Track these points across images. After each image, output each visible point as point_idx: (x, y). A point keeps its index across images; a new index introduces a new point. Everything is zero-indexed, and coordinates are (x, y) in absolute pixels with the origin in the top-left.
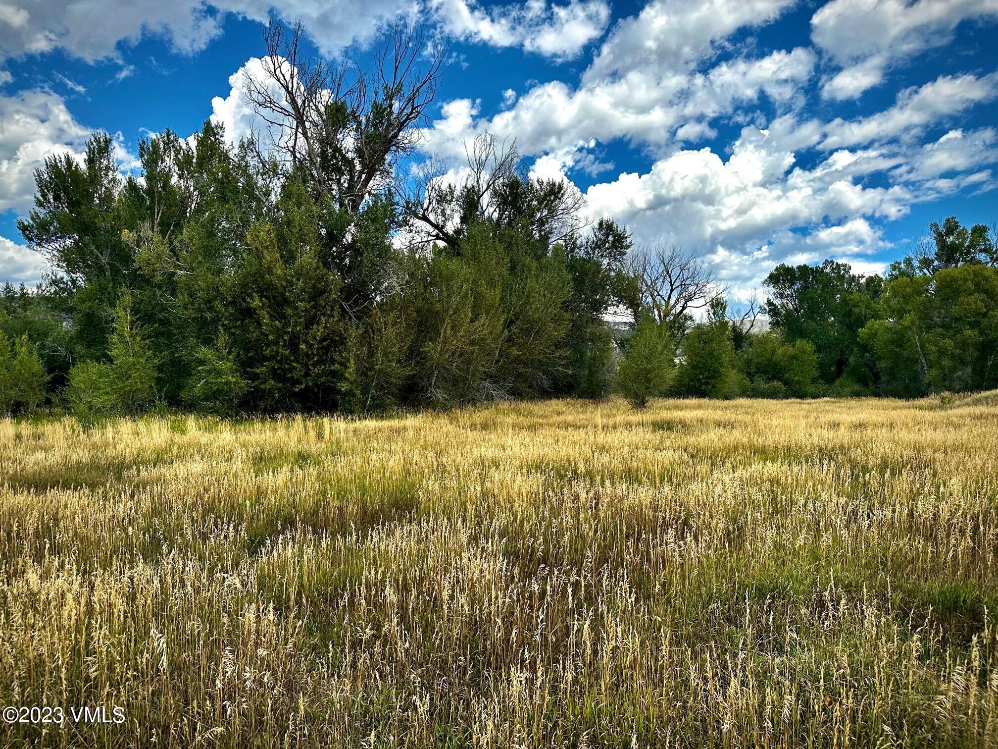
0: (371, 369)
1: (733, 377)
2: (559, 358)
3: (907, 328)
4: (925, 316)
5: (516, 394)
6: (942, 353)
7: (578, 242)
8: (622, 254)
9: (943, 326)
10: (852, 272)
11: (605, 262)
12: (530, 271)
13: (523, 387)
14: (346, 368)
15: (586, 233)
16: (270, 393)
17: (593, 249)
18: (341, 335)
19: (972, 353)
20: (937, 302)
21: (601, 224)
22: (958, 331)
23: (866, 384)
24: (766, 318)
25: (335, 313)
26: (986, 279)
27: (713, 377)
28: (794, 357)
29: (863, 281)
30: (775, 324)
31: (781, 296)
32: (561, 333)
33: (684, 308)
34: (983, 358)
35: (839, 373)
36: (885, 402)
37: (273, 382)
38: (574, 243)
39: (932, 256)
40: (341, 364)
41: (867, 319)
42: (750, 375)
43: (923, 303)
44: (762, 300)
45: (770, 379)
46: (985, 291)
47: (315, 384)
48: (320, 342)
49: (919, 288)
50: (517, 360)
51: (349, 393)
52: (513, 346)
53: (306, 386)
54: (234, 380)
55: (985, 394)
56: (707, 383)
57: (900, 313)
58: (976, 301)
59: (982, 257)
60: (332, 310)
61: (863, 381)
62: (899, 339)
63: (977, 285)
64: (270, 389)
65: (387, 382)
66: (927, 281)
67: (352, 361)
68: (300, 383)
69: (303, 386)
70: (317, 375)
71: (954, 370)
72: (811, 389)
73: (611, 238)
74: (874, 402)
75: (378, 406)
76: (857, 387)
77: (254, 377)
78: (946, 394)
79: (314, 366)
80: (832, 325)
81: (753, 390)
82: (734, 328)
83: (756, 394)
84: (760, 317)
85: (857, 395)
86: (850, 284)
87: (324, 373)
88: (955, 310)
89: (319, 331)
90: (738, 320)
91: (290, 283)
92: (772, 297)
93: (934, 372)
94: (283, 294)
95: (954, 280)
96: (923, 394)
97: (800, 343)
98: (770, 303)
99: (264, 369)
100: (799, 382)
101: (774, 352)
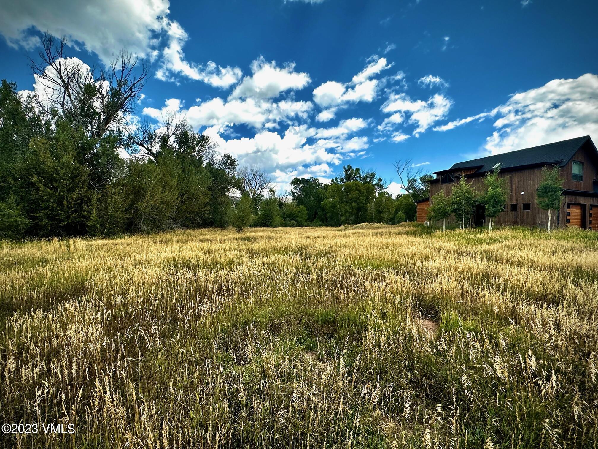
0: (106, 215)
1: (278, 219)
2: (206, 210)
3: (335, 202)
4: (341, 198)
5: (185, 226)
6: (346, 211)
7: (215, 162)
8: (234, 168)
9: (347, 202)
10: (319, 182)
11: (227, 171)
12: (192, 172)
13: (188, 223)
14: (91, 214)
15: (219, 158)
16: (46, 226)
17: (222, 165)
18: (88, 198)
19: (355, 211)
20: (345, 194)
21: (225, 155)
22: (351, 204)
23: (323, 222)
24: (291, 197)
25: (85, 186)
26: (359, 186)
27: (271, 219)
28: (299, 212)
29: (323, 185)
30: (294, 200)
31: (296, 189)
32: (206, 200)
33: (261, 192)
34: (357, 213)
35: (315, 218)
36: (328, 228)
37: (47, 221)
38: (213, 162)
39: (344, 178)
40: (88, 212)
41: (324, 199)
42: (284, 218)
43: (341, 194)
44: (289, 191)
45: (291, 220)
46: (359, 190)
47: (73, 222)
48: (75, 201)
49: (339, 188)
50: (186, 211)
51: (94, 226)
52: (184, 205)
53: (68, 223)
54: (20, 220)
55: (358, 225)
56: (268, 222)
57: (333, 197)
58: (356, 194)
59: (358, 179)
60: (83, 185)
61: (322, 220)
62: (333, 206)
63: (356, 188)
64: (45, 225)
65: (115, 221)
66: (342, 186)
67: (95, 211)
68: (64, 221)
69: (65, 223)
70: (74, 217)
71: (349, 217)
72: (305, 224)
73: (229, 161)
74: (325, 228)
75: (110, 233)
76: (320, 223)
77: (34, 218)
78: (346, 225)
79: (72, 212)
80: (313, 200)
81: (285, 224)
82: (280, 200)
83: (286, 226)
84: (289, 197)
85: (320, 226)
86: (318, 186)
87: (78, 216)
88: (350, 196)
89: (75, 195)
90: (281, 198)
91: (57, 170)
92: (293, 190)
93: (344, 218)
94: (52, 176)
95: (350, 186)
96: (340, 225)
97: (301, 206)
98: (292, 192)
99: (41, 214)
100: (301, 221)
101: (292, 210)
